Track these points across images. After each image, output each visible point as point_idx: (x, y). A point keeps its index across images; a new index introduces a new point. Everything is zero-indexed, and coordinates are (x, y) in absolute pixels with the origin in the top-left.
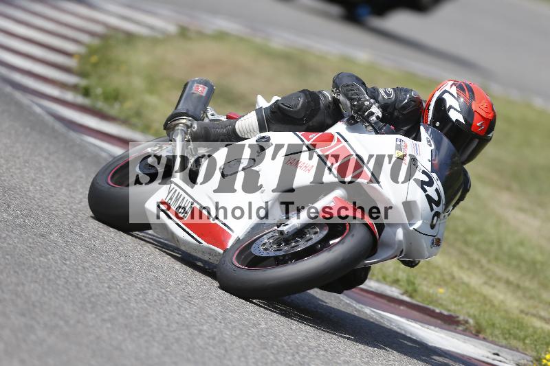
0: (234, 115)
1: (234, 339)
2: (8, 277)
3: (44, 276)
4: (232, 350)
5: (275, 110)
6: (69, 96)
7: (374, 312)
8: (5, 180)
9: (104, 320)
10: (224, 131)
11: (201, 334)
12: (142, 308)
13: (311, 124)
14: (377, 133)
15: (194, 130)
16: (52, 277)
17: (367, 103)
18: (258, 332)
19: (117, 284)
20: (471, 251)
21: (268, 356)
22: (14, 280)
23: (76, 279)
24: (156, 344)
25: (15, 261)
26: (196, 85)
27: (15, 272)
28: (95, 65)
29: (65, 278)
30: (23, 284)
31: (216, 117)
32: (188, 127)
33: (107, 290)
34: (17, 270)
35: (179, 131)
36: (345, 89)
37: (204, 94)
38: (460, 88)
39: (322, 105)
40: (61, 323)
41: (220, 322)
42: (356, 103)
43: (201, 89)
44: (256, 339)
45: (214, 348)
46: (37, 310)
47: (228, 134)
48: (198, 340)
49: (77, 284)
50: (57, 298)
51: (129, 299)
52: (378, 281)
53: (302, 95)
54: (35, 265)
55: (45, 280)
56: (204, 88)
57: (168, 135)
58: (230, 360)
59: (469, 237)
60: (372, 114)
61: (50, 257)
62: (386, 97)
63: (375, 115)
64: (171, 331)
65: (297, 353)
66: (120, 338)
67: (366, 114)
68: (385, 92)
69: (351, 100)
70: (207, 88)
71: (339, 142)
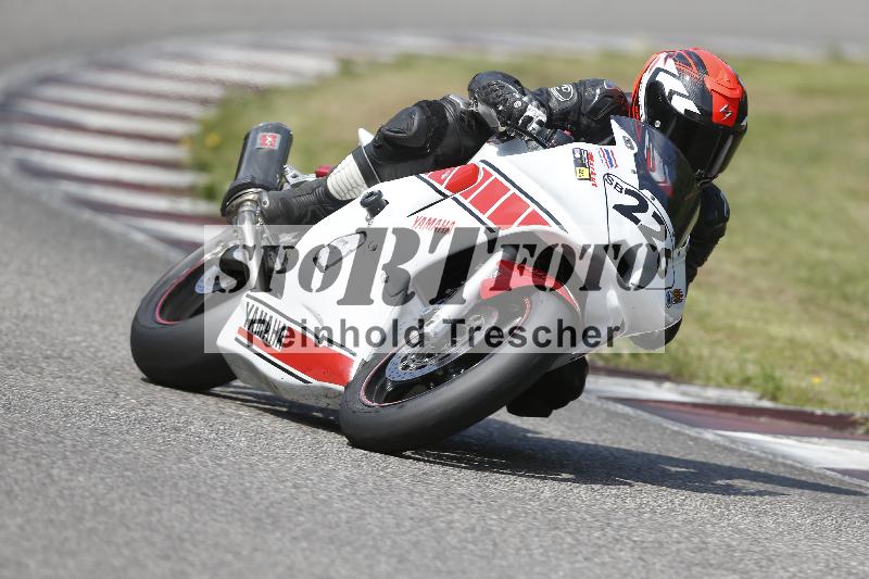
0: (324, 168)
1: (505, 524)
2: (132, 504)
3: (189, 490)
4: (505, 541)
5: (380, 143)
6: (185, 205)
7: (720, 435)
8: (104, 357)
9: (295, 539)
10: (312, 198)
11: (451, 528)
12: (351, 507)
14: (545, 147)
15: (265, 206)
16: (203, 489)
17: (518, 104)
18: (541, 505)
19: (307, 479)
20: (856, 309)
21: (562, 538)
22: (144, 507)
23: (241, 484)
24: (383, 559)
25: (141, 476)
26: (261, 135)
27: (143, 494)
28: (217, 149)
29: (222, 487)
30: (159, 510)
31: (301, 178)
32: (257, 204)
33: (293, 490)
34: (145, 490)
35: (246, 214)
36: (483, 92)
37: (276, 147)
38: (681, 59)
40: (229, 557)
41: (479, 503)
42: (500, 108)
43: (270, 139)
44: (539, 516)
45: (476, 545)
46: (187, 545)
48: (449, 538)
49: (244, 492)
50: (216, 520)
51: (330, 497)
52: (719, 386)
53: (416, 109)
54: (172, 477)
55: (193, 496)
56: (275, 137)
58: (504, 557)
59: (849, 289)
60: (530, 119)
61: (194, 459)
62: (561, 99)
63: (536, 120)
64: (404, 534)
65: (608, 524)
66: (325, 560)
67: (520, 122)
68: (560, 91)
69: (494, 106)
70: (279, 136)
71: (488, 175)
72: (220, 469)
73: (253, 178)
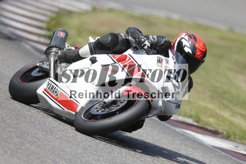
0: (78, 46)
5: (98, 43)
10: (74, 54)
13: (115, 49)
14: (148, 54)
15: (59, 54)
17: (143, 40)
26: (59, 32)
31: (70, 48)
32: (56, 53)
35: (52, 55)
36: (132, 34)
37: (63, 37)
38: (190, 36)
39: (120, 40)
40: (37, 140)
42: (137, 40)
47: (76, 56)
53: (110, 36)
56: (63, 34)
57: (47, 57)
60: (145, 45)
62: (152, 40)
63: (147, 45)
67: (142, 45)
69: (135, 38)
70: (65, 34)
71: (130, 59)
72: (39, 115)
73: (56, 45)
